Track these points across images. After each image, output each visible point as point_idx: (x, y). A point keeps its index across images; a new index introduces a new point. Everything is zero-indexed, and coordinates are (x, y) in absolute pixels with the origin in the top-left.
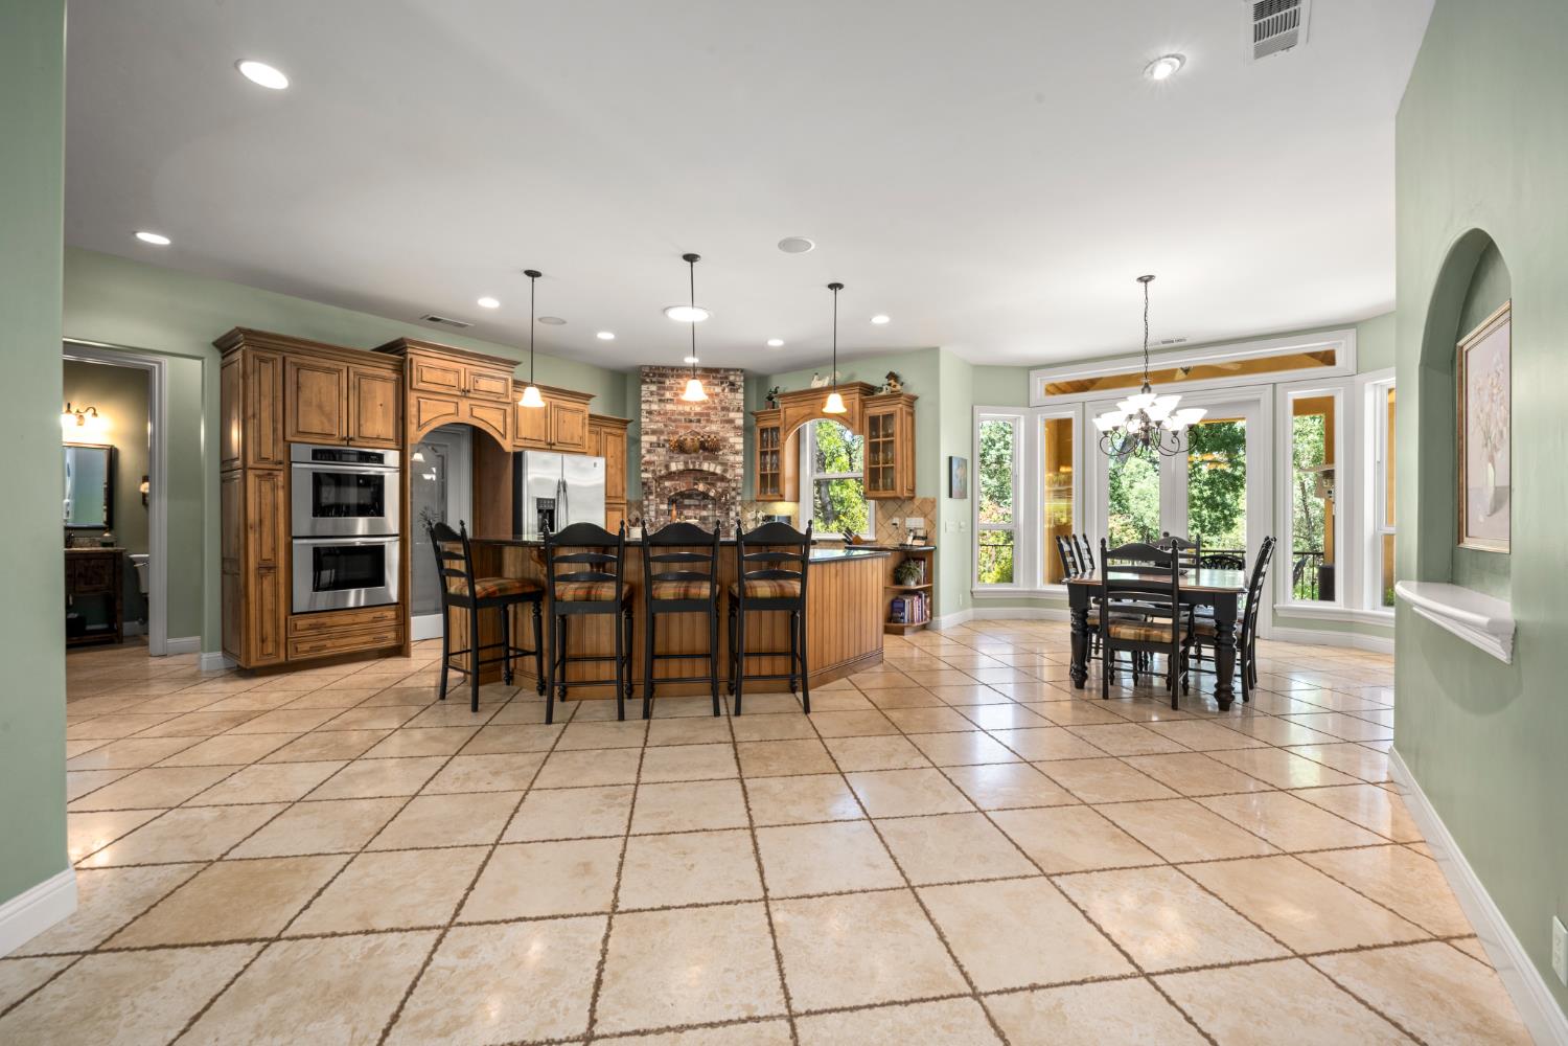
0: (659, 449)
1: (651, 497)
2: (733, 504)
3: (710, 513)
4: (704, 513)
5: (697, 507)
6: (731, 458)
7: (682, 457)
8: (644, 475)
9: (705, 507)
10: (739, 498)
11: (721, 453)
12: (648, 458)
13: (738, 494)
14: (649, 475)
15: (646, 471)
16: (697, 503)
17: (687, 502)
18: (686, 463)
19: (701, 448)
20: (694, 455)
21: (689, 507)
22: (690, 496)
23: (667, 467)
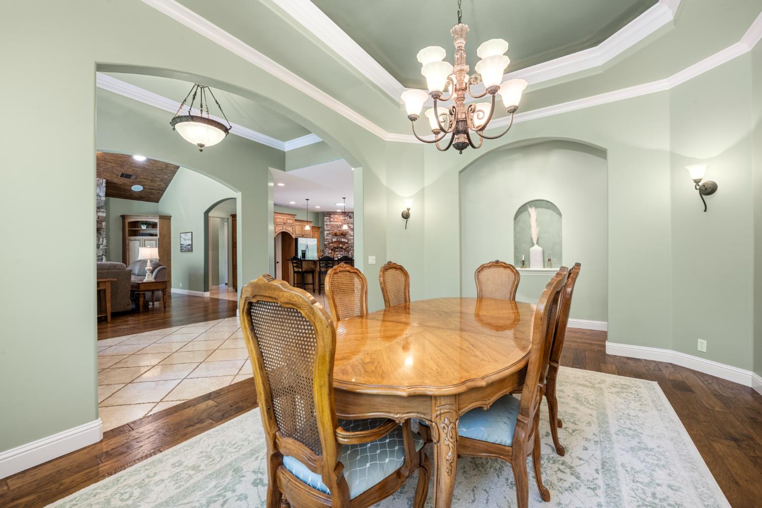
0: (329, 235)
4: (342, 253)
5: (340, 251)
6: (350, 237)
7: (336, 237)
8: (325, 243)
9: (342, 251)
12: (326, 238)
14: (327, 243)
15: (326, 241)
17: (336, 250)
18: (337, 239)
20: (339, 237)
21: (337, 251)
22: (337, 248)
23: (332, 240)
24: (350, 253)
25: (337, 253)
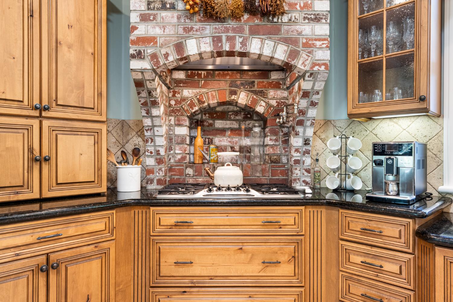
0: (164, 14)
1: (155, 112)
2: (301, 123)
3: (257, 141)
4: (246, 142)
5: (236, 132)
6: (307, 29)
8: (135, 64)
9: (248, 132)
10: (312, 113)
11: (285, 18)
13: (313, 104)
14: (145, 64)
15: (139, 55)
16: (235, 125)
17: (219, 124)
19: (246, 10)
20: (232, 24)
21: (222, 132)
22: (223, 116)
23: (180, 47)
24: (296, 142)
25: (218, 140)
